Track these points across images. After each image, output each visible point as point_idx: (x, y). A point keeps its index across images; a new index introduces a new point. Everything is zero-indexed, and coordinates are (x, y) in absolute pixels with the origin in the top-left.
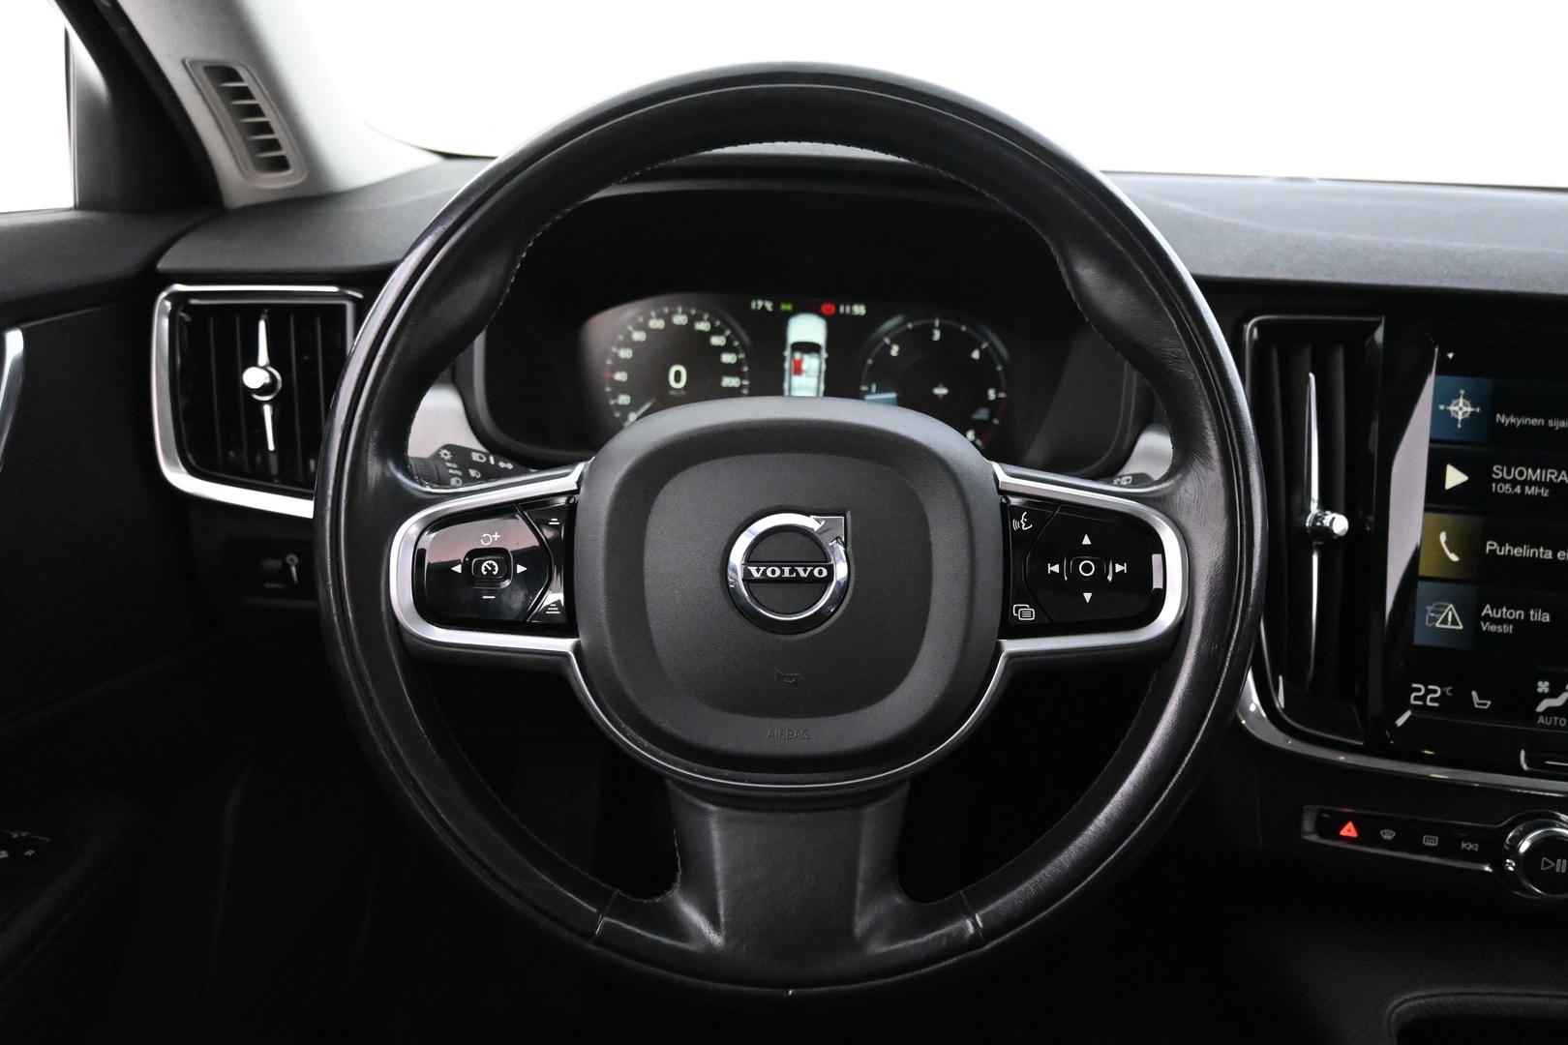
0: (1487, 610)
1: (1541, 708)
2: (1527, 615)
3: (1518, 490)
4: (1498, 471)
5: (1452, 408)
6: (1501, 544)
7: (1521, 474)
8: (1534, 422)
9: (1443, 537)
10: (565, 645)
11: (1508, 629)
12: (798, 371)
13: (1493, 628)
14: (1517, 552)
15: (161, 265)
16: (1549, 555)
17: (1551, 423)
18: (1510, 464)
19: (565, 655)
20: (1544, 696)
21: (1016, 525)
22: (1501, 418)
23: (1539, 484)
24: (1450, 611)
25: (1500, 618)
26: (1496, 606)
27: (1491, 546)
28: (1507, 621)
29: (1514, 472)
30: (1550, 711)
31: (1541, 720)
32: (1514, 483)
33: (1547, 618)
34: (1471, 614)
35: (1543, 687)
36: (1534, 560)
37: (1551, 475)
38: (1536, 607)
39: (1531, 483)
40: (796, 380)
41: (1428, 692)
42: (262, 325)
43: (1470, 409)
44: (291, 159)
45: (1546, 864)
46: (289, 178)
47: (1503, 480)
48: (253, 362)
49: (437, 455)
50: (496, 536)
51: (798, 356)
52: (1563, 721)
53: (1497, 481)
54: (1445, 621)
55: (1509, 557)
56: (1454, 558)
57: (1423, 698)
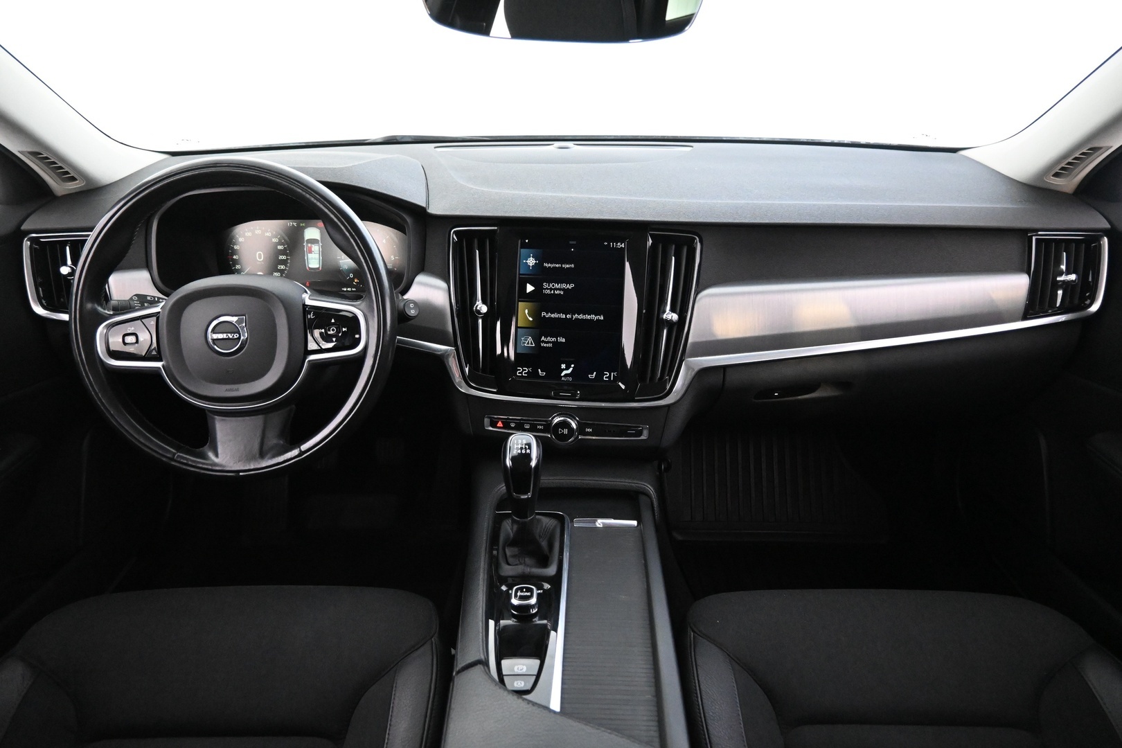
0: (543, 338)
1: (563, 374)
2: (557, 340)
3: (552, 292)
4: (545, 285)
5: (528, 261)
6: (547, 313)
7: (553, 286)
8: (557, 266)
9: (527, 311)
10: (159, 364)
11: (550, 345)
12: (310, 252)
13: (545, 345)
14: (553, 316)
15: (23, 227)
16: (564, 316)
17: (563, 266)
18: (549, 282)
19: (159, 368)
20: (564, 370)
21: (309, 317)
22: (546, 265)
23: (560, 289)
24: (530, 339)
25: (548, 341)
26: (546, 337)
27: (544, 314)
28: (550, 342)
29: (551, 285)
30: (566, 375)
31: (563, 379)
32: (551, 289)
33: (564, 340)
34: (537, 341)
35: (563, 366)
36: (559, 319)
37: (564, 286)
38: (560, 336)
39: (557, 289)
40: (310, 255)
41: (523, 370)
42: (68, 248)
43: (535, 262)
44: (76, 176)
45: (561, 431)
46: (76, 184)
47: (547, 289)
48: (65, 264)
49: (131, 299)
50: (133, 328)
51: (309, 245)
52: (571, 379)
53: (545, 289)
54: (528, 343)
55: (550, 318)
56: (531, 319)
57: (521, 373)
